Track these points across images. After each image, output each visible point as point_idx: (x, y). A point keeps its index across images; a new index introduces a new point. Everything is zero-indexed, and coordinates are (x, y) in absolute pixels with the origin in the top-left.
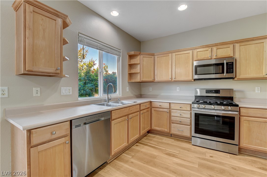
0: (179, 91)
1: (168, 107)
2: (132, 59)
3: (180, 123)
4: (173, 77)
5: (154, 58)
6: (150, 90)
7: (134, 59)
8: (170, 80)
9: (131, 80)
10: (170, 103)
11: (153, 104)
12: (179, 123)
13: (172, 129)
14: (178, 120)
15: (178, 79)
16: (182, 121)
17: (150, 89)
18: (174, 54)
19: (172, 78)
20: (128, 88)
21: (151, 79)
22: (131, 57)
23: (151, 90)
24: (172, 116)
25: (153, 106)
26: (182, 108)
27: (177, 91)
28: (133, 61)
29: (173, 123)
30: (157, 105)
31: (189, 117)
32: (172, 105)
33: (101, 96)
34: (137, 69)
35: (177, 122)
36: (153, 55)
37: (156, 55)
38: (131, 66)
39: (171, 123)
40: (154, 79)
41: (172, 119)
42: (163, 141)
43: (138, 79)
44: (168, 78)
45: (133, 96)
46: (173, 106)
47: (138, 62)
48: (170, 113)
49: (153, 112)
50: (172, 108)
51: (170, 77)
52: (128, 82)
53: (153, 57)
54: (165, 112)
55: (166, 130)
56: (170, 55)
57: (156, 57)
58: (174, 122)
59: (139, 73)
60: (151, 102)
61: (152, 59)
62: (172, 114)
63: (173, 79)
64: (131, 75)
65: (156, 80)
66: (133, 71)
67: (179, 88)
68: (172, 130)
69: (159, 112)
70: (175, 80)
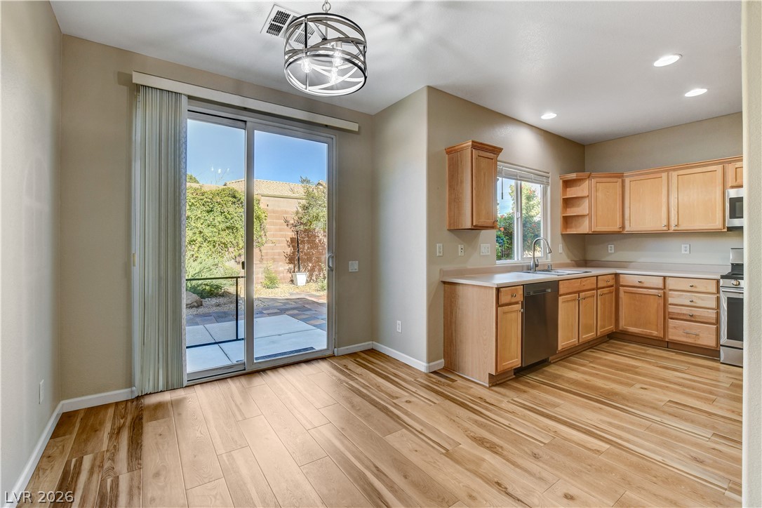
0: (688, 252)
1: (661, 286)
2: (570, 187)
3: (692, 318)
4: (673, 222)
5: (623, 182)
6: (610, 252)
7: (573, 187)
8: (665, 228)
9: (568, 230)
10: (665, 278)
11: (621, 280)
12: (689, 318)
13: (671, 330)
14: (685, 312)
15: (684, 226)
16: (694, 314)
17: (609, 248)
18: (675, 174)
19: (668, 225)
20: (561, 246)
21: (616, 228)
22: (567, 184)
23: (613, 251)
24: (670, 304)
25: (621, 283)
26: (696, 287)
27: (683, 252)
28: (572, 192)
29: (672, 318)
30: (634, 280)
31: (714, 305)
32: (669, 281)
33: (520, 259)
34: (583, 209)
35: (682, 317)
36: (621, 176)
37: (627, 176)
38: (568, 202)
39: (667, 317)
40: (623, 227)
41: (670, 310)
42: (648, 352)
43: (584, 228)
44: (660, 225)
45: (570, 262)
46: (671, 284)
47: (585, 193)
48: (665, 298)
49: (622, 294)
50: (670, 288)
51: (665, 223)
52: (562, 234)
53: (620, 180)
54: (652, 297)
55: (655, 333)
56: (664, 175)
57: (627, 181)
58: (674, 316)
59: (588, 214)
60: (617, 275)
61: (619, 184)
62: (671, 300)
63: (673, 228)
64: (567, 221)
65: (628, 229)
66: (572, 212)
67: (688, 246)
68: (670, 333)
69: (637, 296)
70: (676, 228)
